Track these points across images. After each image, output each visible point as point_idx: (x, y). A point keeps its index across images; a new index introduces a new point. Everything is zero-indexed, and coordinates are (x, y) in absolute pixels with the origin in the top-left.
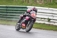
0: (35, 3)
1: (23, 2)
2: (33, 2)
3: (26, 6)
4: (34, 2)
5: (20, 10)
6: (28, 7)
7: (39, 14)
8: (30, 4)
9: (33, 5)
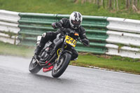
0: (126, 9)
1: (99, 7)
2: (121, 7)
3: (105, 18)
4: (124, 8)
5: (90, 25)
6: (109, 19)
7: (137, 38)
8: (115, 12)
9: (123, 14)
